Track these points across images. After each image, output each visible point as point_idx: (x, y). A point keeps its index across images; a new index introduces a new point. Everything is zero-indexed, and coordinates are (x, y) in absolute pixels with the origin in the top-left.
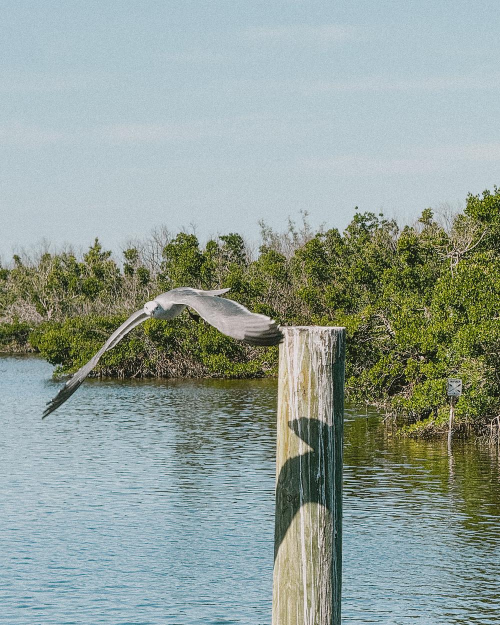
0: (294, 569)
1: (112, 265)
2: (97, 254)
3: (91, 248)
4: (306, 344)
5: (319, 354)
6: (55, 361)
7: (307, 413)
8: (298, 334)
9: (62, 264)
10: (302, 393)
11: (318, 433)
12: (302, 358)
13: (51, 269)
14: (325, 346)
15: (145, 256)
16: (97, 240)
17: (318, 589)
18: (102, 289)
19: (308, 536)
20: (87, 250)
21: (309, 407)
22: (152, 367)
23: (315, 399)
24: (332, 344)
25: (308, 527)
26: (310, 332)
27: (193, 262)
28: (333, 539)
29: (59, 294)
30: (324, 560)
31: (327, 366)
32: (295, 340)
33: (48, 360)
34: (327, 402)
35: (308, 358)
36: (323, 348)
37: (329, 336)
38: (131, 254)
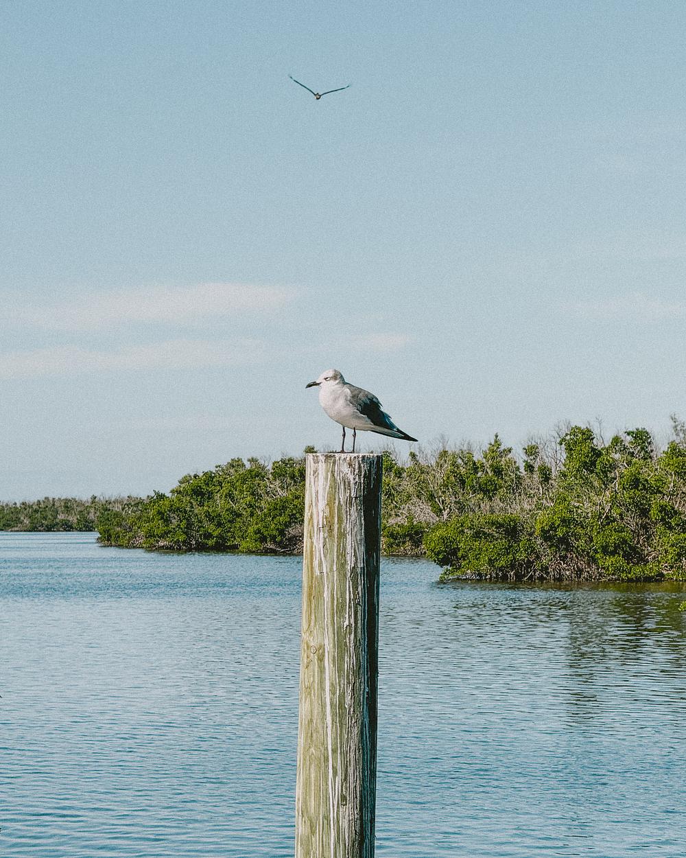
0: (318, 732)
1: (512, 462)
2: (497, 451)
3: (491, 444)
4: (332, 472)
5: (347, 483)
6: (442, 562)
7: (333, 552)
8: (323, 461)
9: (460, 461)
10: (327, 528)
11: (345, 575)
12: (328, 487)
13: (447, 467)
14: (354, 474)
15: (547, 453)
16: (497, 436)
17: (345, 754)
18: (501, 487)
19: (334, 694)
20: (486, 447)
21: (336, 545)
22: (545, 569)
23: (342, 535)
24: (363, 474)
25: (334, 683)
26: (337, 458)
27: (588, 456)
28: (363, 698)
29: (455, 494)
30: (353, 722)
31: (356, 498)
32: (320, 466)
33: (435, 561)
34: (357, 540)
35: (334, 487)
36: (351, 477)
37: (359, 464)
38: (532, 451)
